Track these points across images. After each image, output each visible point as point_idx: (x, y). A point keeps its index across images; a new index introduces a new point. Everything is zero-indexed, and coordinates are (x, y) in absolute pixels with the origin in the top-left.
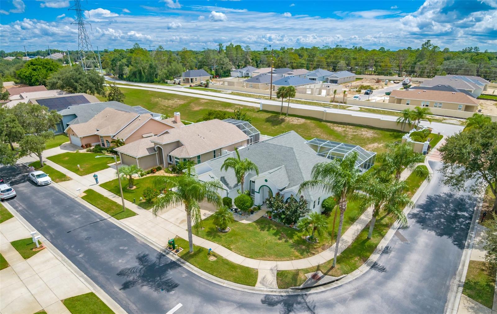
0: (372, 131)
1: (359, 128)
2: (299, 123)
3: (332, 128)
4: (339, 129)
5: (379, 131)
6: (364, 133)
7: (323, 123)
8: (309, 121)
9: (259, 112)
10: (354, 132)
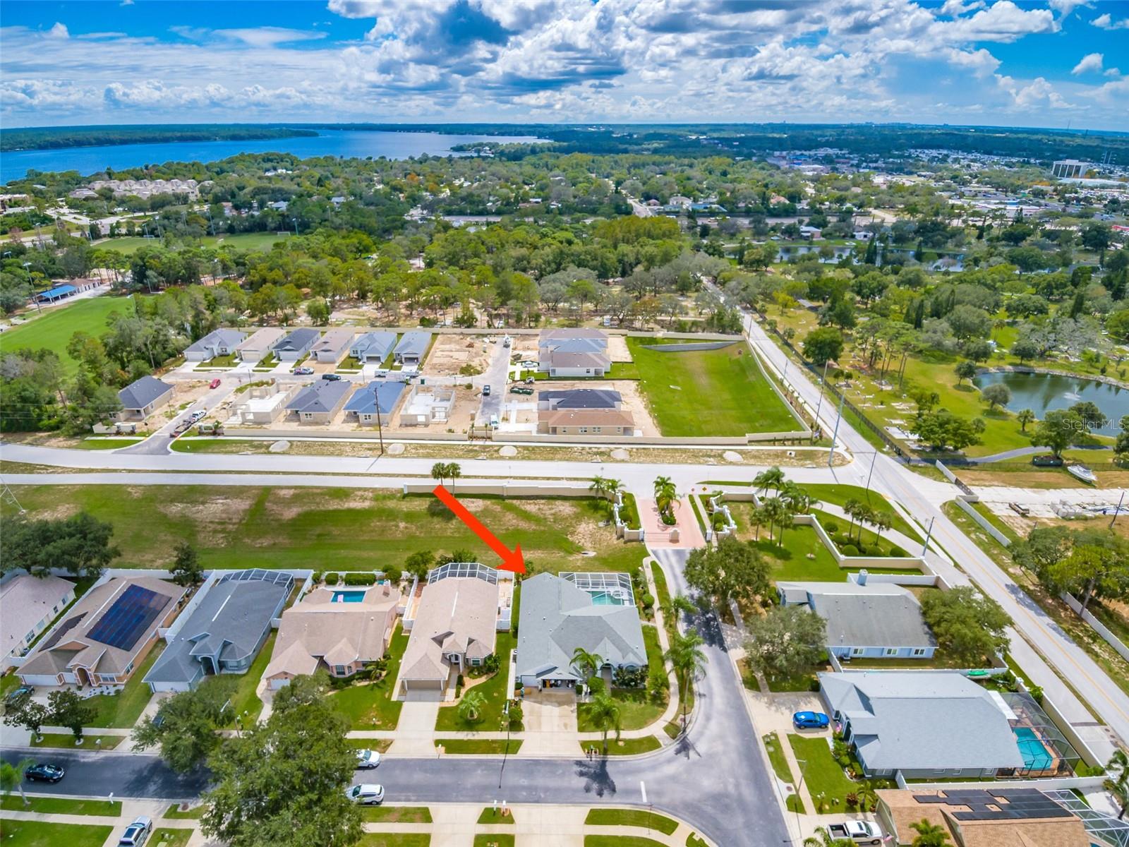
0: (567, 504)
1: (553, 502)
2: (479, 509)
3: (523, 508)
4: (531, 507)
5: (574, 502)
6: (561, 508)
7: (507, 501)
8: (488, 502)
9: (407, 499)
10: (551, 509)
